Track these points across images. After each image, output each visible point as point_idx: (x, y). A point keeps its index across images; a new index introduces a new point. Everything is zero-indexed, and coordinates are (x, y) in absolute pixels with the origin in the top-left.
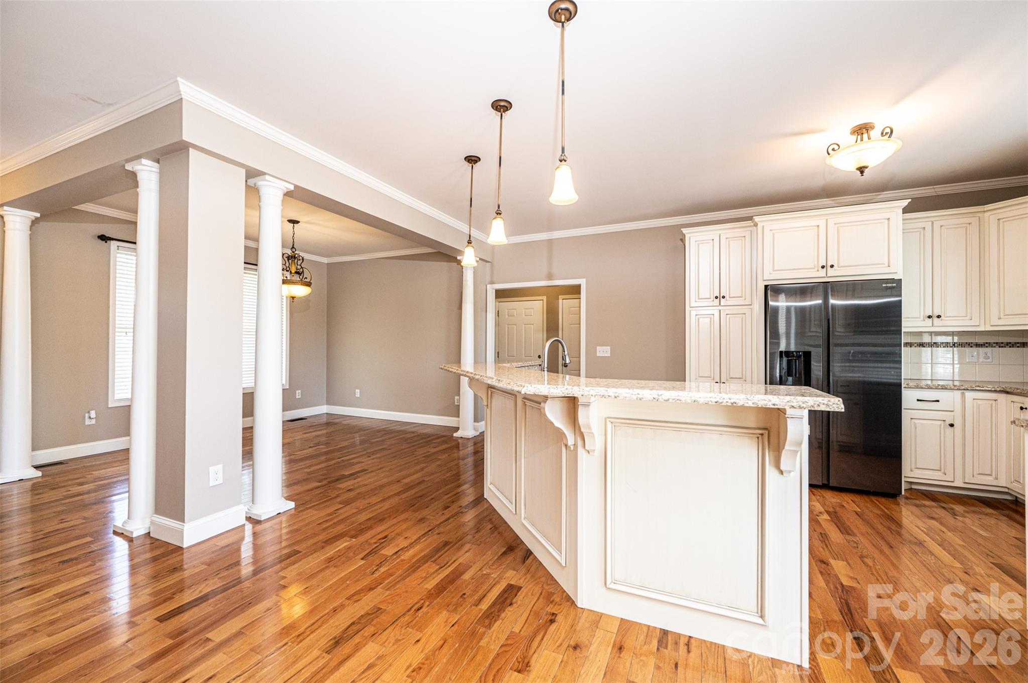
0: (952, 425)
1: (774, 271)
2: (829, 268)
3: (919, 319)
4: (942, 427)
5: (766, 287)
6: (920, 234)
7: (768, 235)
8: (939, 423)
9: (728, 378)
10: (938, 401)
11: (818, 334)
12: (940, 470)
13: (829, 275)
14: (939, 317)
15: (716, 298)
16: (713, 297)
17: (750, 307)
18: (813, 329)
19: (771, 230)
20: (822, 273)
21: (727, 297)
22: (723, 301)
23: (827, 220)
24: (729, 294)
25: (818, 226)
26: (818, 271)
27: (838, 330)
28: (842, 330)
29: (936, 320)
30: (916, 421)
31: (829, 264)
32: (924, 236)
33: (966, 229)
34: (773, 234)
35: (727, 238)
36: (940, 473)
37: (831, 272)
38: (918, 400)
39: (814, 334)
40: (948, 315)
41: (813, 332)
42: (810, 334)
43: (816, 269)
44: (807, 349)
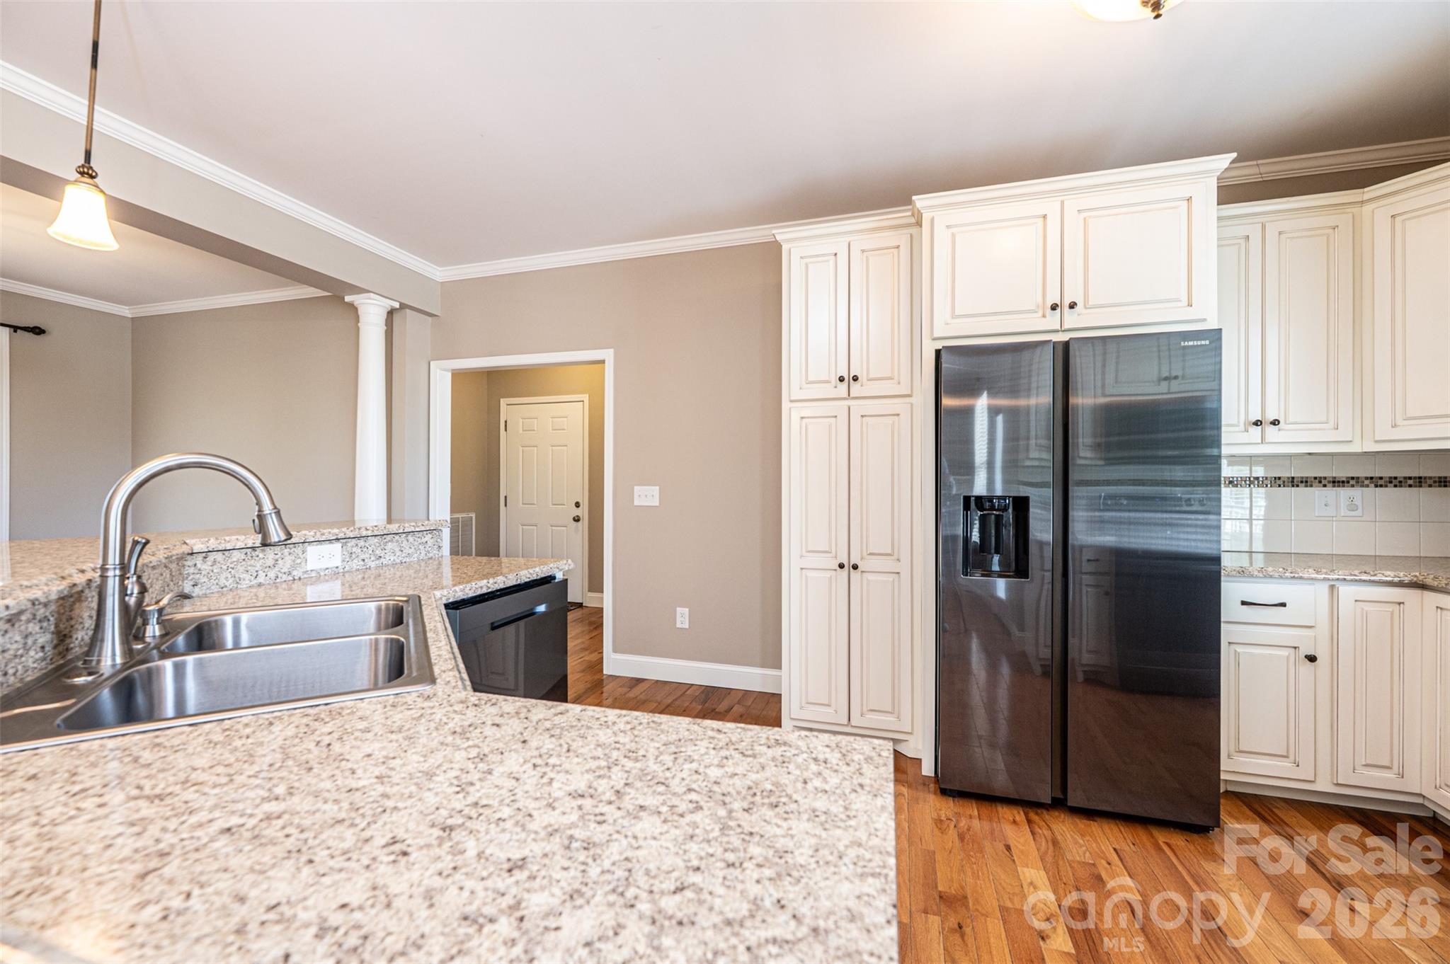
0: (1312, 659)
1: (954, 316)
2: (1066, 309)
3: (1237, 429)
4: (1292, 659)
5: (938, 352)
6: (1239, 248)
7: (942, 236)
8: (1284, 653)
9: (865, 554)
10: (1283, 605)
11: (1043, 464)
12: (1287, 757)
13: (1066, 326)
14: (1275, 423)
15: (841, 379)
16: (834, 380)
17: (907, 400)
18: (1034, 454)
19: (948, 227)
20: (1052, 321)
21: (862, 377)
22: (855, 387)
23: (1062, 202)
24: (868, 374)
25: (1045, 217)
26: (1044, 316)
27: (1082, 454)
28: (1089, 454)
29: (1271, 430)
30: (1240, 649)
31: (1067, 303)
32: (1247, 253)
33: (1328, 239)
34: (953, 235)
35: (863, 251)
36: (1286, 764)
37: (1071, 319)
38: (1244, 603)
39: (1036, 463)
40: (1291, 419)
41: (1032, 459)
42: (1028, 463)
43: (1040, 314)
44: (1023, 491)
